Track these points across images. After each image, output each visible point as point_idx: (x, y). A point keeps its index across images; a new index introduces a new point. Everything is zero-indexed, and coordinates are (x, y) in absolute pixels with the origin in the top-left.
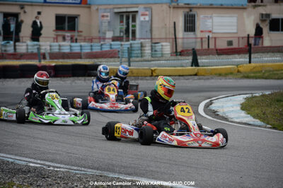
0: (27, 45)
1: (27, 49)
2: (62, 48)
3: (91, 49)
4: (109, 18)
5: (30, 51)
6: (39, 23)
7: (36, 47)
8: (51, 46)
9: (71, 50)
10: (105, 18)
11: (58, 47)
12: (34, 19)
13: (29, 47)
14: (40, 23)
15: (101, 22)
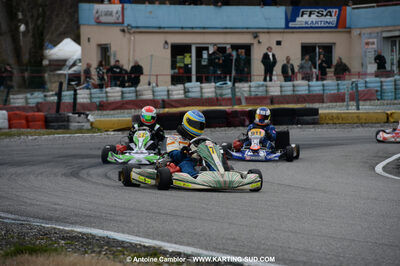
0: (250, 87)
1: (250, 91)
2: (297, 88)
3: (338, 89)
4: (375, 46)
5: (253, 94)
6: (271, 57)
7: (261, 89)
8: (281, 87)
9: (309, 90)
10: (370, 46)
11: (291, 88)
12: (265, 51)
13: (252, 89)
14: (273, 56)
15: (365, 52)
